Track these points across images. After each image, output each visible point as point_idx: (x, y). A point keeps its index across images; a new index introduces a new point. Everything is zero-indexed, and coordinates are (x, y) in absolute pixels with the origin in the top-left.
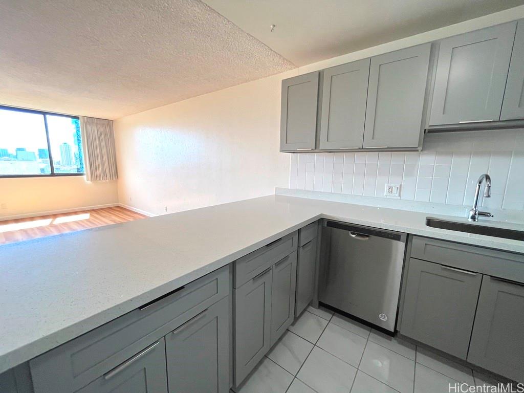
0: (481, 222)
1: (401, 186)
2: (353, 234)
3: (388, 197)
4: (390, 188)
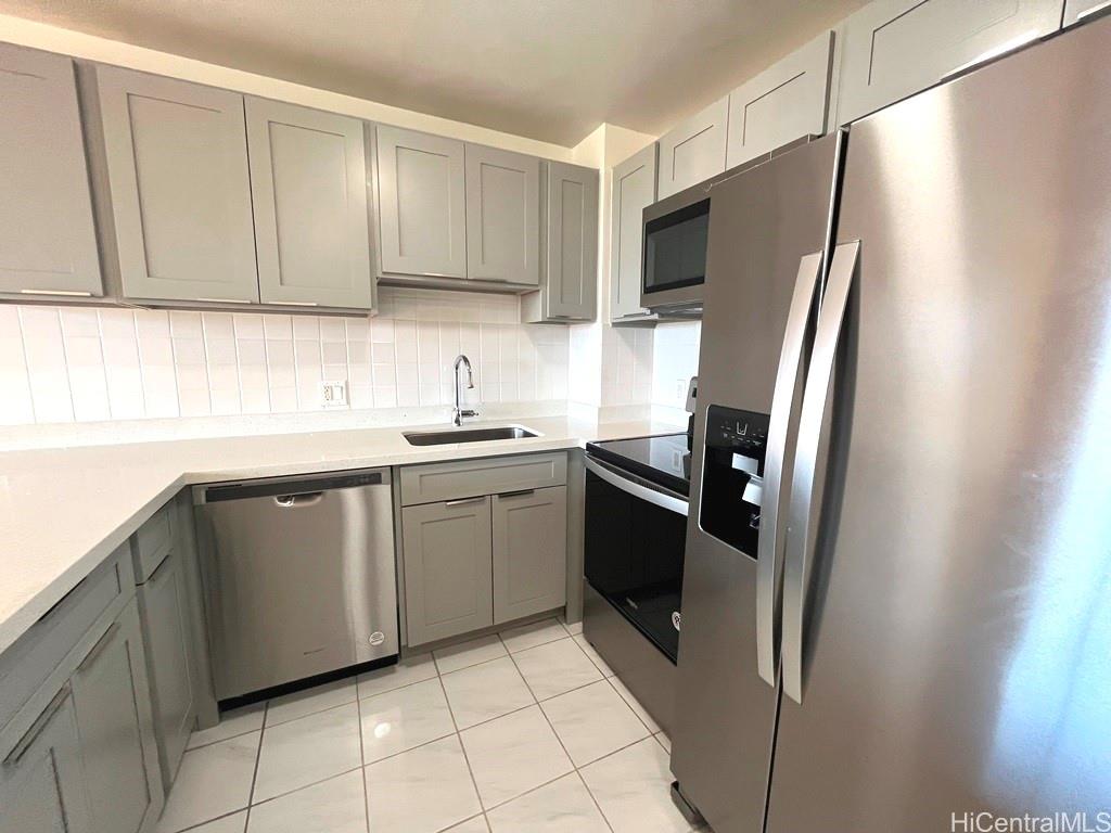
0: (468, 425)
1: (347, 383)
2: (285, 500)
3: (327, 409)
4: (328, 389)
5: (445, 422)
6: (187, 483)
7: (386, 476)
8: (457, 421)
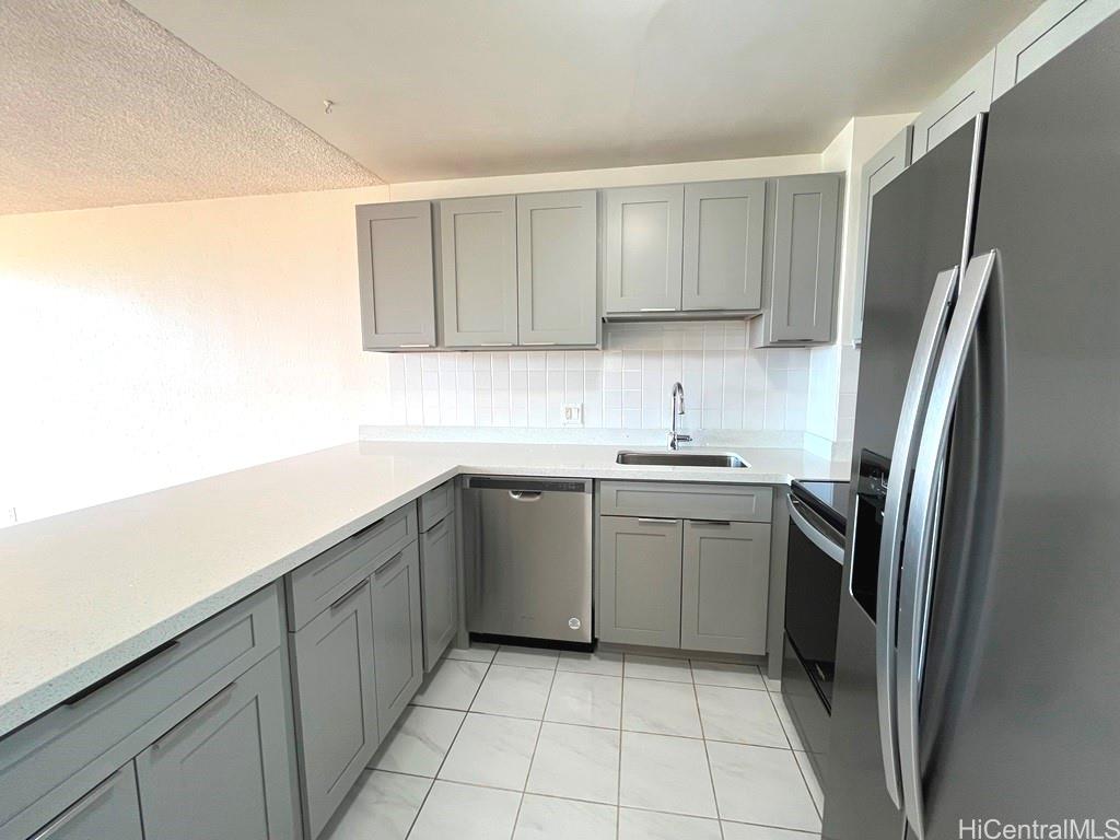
0: (683, 449)
1: (582, 406)
2: (515, 493)
3: (567, 426)
4: (569, 410)
5: (662, 446)
6: (460, 472)
7: (588, 486)
8: (673, 445)
